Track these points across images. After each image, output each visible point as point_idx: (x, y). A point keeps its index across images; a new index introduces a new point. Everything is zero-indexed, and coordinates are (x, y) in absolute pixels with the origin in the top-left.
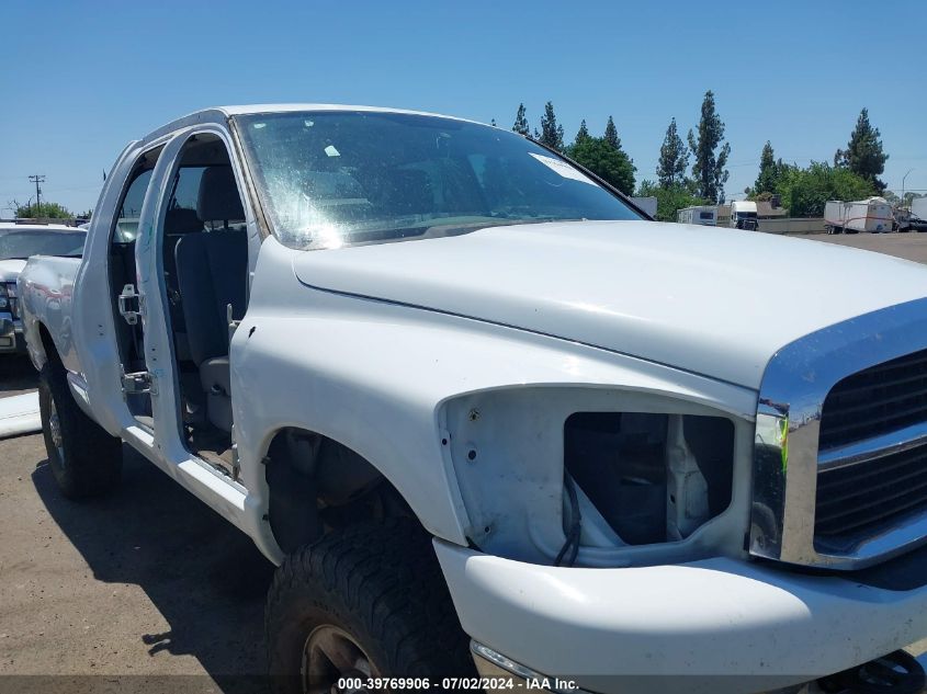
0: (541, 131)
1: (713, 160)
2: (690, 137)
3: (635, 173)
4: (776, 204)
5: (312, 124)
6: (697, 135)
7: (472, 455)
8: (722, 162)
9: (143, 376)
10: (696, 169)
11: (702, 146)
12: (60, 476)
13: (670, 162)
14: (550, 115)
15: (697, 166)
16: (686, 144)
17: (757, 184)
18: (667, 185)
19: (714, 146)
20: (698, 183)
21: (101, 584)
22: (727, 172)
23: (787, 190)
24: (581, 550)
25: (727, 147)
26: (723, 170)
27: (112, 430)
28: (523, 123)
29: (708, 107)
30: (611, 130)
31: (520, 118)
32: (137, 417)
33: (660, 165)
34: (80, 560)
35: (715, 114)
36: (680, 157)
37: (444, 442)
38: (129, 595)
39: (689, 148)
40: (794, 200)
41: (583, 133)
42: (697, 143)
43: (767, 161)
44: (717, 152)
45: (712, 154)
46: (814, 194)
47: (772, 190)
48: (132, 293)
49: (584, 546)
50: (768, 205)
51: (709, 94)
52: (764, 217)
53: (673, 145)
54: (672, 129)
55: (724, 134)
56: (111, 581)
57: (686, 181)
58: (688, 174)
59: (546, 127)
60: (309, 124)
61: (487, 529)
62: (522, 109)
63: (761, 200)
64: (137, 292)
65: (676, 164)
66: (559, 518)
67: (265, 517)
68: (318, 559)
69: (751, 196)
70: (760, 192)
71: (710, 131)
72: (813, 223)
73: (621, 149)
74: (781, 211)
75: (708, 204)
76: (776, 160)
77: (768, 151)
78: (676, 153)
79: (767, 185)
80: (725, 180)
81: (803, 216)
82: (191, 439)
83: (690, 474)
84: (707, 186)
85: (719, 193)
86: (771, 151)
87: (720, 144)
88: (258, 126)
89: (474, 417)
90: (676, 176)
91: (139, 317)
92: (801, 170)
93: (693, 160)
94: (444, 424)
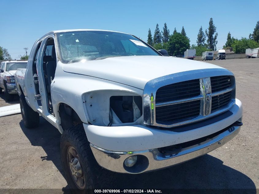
0: (163, 31)
1: (213, 38)
2: (206, 32)
3: (190, 42)
4: (231, 50)
5: (74, 34)
6: (208, 31)
7: (91, 106)
8: (215, 38)
9: (39, 96)
10: (208, 41)
11: (209, 34)
12: (25, 122)
13: (200, 39)
14: (166, 26)
15: (208, 40)
16: (205, 33)
17: (226, 44)
18: (199, 46)
19: (213, 34)
20: (209, 45)
21: (33, 146)
22: (217, 41)
23: (235, 46)
24: (112, 124)
25: (217, 34)
26: (216, 40)
27: (35, 110)
28: (158, 29)
29: (211, 23)
30: (183, 30)
31: (157, 27)
32: (40, 106)
33: (197, 40)
34: (29, 141)
35: (213, 24)
36: (203, 37)
37: (84, 102)
38: (38, 148)
39: (206, 35)
40: (236, 49)
41: (175, 31)
42: (208, 33)
43: (229, 38)
44: (214, 36)
45: (212, 36)
46: (242, 47)
47: (230, 46)
48: (36, 76)
49: (113, 123)
50: (229, 50)
51: (211, 19)
52: (228, 54)
53: (201, 34)
54: (201, 29)
55: (216, 30)
56: (35, 146)
57: (205, 44)
58: (206, 42)
59: (164, 30)
60: (73, 34)
61: (94, 121)
62: (157, 25)
63: (227, 49)
64: (37, 76)
65: (202, 39)
66: (108, 118)
67: (60, 125)
68: (67, 131)
69: (224, 48)
70: (227, 47)
71: (212, 29)
72: (242, 55)
73: (186, 36)
74: (233, 52)
75: (211, 51)
76: (232, 37)
77: (229, 35)
78: (202, 36)
79: (229, 45)
80: (216, 44)
81: (239, 53)
82: (51, 111)
83: (136, 108)
84: (211, 45)
85: (215, 47)
86: (230, 35)
87: (215, 33)
88: (61, 35)
89: (91, 98)
90: (202, 43)
91: (38, 82)
92: (239, 40)
93: (207, 38)
94: (84, 99)
